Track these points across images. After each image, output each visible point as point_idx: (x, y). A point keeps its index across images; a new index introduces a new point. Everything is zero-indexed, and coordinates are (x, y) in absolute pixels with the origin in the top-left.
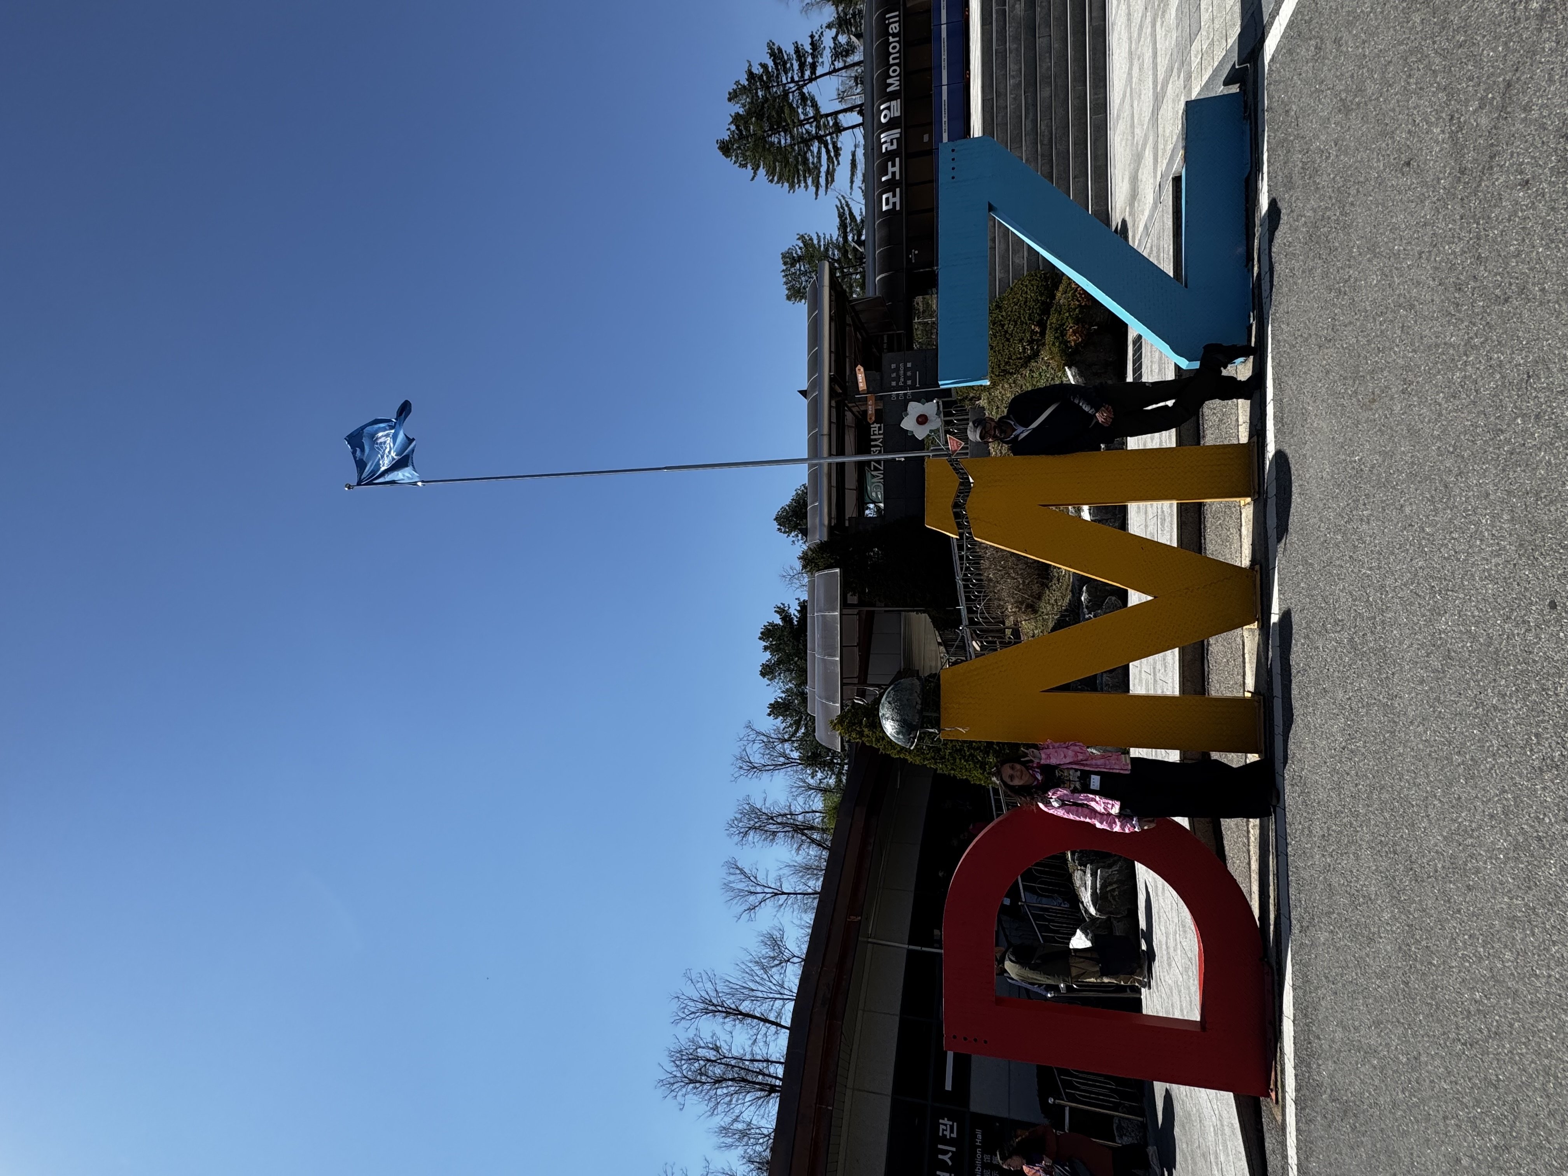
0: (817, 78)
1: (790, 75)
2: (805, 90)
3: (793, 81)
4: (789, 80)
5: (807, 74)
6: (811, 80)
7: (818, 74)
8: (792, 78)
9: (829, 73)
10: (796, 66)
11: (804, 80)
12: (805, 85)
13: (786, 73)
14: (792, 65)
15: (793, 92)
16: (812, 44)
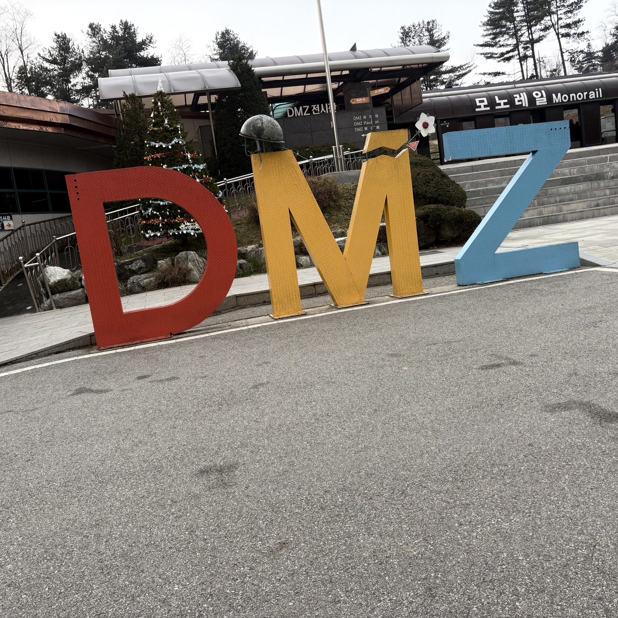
0: (559, 39)
1: (563, 16)
2: (552, 30)
3: (559, 19)
4: (559, 16)
5: (563, 31)
6: (558, 34)
7: (561, 39)
8: (561, 19)
9: (561, 49)
10: (569, 21)
11: (558, 29)
12: (555, 30)
13: (565, 13)
14: (570, 18)
15: (551, 20)
16: (583, 33)
